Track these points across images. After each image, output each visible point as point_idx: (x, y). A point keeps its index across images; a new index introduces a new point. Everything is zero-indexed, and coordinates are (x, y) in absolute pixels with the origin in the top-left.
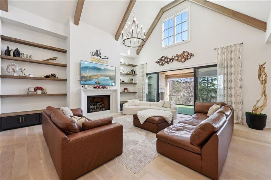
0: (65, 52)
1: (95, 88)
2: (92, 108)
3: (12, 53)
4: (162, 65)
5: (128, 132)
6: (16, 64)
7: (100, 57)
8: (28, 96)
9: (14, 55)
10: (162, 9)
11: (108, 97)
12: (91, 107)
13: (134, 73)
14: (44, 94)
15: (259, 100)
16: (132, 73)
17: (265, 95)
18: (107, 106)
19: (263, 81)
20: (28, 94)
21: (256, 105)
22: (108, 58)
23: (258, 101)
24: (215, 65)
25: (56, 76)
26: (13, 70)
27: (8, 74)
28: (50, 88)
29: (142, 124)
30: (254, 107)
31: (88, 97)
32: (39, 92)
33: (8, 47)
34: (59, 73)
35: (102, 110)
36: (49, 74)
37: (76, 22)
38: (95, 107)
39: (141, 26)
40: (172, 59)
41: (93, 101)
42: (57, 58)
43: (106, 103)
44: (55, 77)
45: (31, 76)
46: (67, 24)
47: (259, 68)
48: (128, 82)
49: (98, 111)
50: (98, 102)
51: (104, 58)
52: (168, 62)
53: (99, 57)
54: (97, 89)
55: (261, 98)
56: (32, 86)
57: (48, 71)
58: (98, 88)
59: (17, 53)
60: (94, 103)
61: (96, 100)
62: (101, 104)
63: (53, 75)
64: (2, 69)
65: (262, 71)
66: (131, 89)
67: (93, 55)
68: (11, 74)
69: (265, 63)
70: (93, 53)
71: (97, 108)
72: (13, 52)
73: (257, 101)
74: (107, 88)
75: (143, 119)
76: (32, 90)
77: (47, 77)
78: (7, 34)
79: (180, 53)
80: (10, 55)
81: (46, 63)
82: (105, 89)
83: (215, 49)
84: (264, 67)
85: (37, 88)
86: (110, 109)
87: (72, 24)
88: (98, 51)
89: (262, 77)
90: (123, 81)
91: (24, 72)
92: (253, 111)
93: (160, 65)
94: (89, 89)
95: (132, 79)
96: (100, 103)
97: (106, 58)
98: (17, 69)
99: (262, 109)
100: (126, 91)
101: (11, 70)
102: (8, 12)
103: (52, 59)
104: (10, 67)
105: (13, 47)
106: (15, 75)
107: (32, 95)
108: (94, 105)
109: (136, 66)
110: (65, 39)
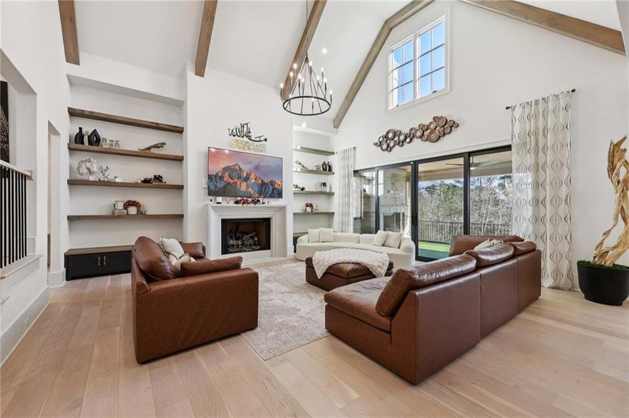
0: (179, 131)
1: (237, 202)
2: (233, 246)
3: (86, 139)
4: (389, 149)
5: (289, 292)
6: (92, 160)
7: (249, 137)
8: (113, 217)
9: (90, 143)
10: (386, 22)
11: (267, 222)
12: (231, 242)
13: (327, 169)
14: (142, 215)
15: (609, 231)
16: (325, 170)
17: (624, 219)
18: (264, 241)
19: (619, 182)
20: (113, 213)
21: (601, 243)
22: (266, 140)
23: (607, 234)
24: (508, 148)
25: (164, 180)
26: (89, 169)
27: (80, 177)
28: (153, 203)
29: (319, 277)
30: (597, 247)
31: (224, 221)
32: (133, 210)
33: (80, 129)
34: (169, 174)
35: (254, 250)
36: (150, 176)
37: (200, 71)
38: (240, 243)
39: (322, 70)
40: (410, 137)
41: (237, 229)
42: (164, 144)
43: (263, 235)
44: (161, 181)
45: (118, 180)
46: (182, 77)
47: (609, 152)
48: (315, 190)
49: (245, 251)
50: (247, 234)
51: (258, 139)
52: (401, 144)
53: (246, 139)
54: (240, 205)
55: (614, 226)
56: (119, 198)
57: (148, 169)
58: (244, 203)
59: (95, 139)
60: (238, 235)
61: (242, 228)
62: (252, 238)
63: (158, 178)
64: (71, 169)
65: (616, 159)
66: (321, 205)
67: (234, 136)
68: (85, 177)
69: (625, 139)
70: (234, 131)
71: (243, 244)
72: (89, 137)
73: (604, 234)
74: (263, 203)
75: (322, 267)
76: (120, 206)
77: (146, 181)
78: (78, 106)
79: (427, 120)
80: (83, 143)
81: (145, 155)
82: (257, 205)
83: (507, 108)
84: (622, 147)
85: (129, 204)
86: (269, 248)
87: (191, 75)
88: (245, 126)
89: (618, 175)
90: (303, 189)
91: (106, 174)
92: (595, 257)
93: (383, 150)
94: (224, 204)
95: (324, 184)
96: (251, 235)
97: (262, 139)
98: (95, 168)
99: (620, 254)
100: (309, 209)
101: (85, 171)
102: (79, 64)
103: (156, 146)
104: (83, 165)
105: (88, 127)
106: (92, 178)
107: (119, 217)
108: (237, 239)
109: (333, 153)
110: (178, 105)
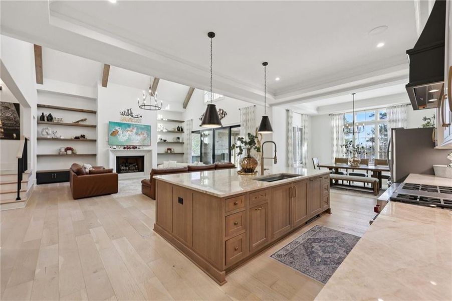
0: (95, 113)
1: (124, 148)
2: (123, 170)
3: (46, 118)
6: (49, 128)
7: (132, 116)
8: (59, 155)
9: (48, 120)
11: (142, 157)
12: (122, 168)
13: (180, 130)
14: (74, 155)
16: (179, 130)
18: (140, 167)
20: (59, 153)
22: (141, 117)
25: (86, 137)
26: (47, 133)
27: (43, 137)
28: (80, 148)
31: (118, 158)
32: (69, 152)
33: (43, 113)
34: (89, 134)
35: (135, 172)
36: (79, 135)
37: (105, 84)
38: (127, 168)
41: (127, 162)
42: (86, 119)
43: (140, 165)
44: (84, 138)
45: (61, 138)
46: (96, 87)
48: (173, 141)
49: (130, 172)
50: (131, 164)
51: (137, 117)
53: (130, 117)
54: (126, 150)
56: (62, 147)
57: (78, 132)
58: (128, 148)
59: (50, 118)
60: (127, 164)
61: (129, 161)
62: (135, 166)
63: (83, 136)
64: (38, 132)
66: (177, 149)
67: (124, 115)
68: (45, 136)
70: (123, 113)
71: (129, 169)
72: (47, 117)
74: (139, 148)
76: (63, 150)
77: (77, 138)
78: (42, 103)
80: (44, 121)
81: (76, 125)
82: (136, 149)
85: (67, 149)
86: (143, 171)
87: (100, 87)
88: (129, 110)
90: (165, 141)
91: (56, 135)
94: (117, 149)
95: (179, 138)
96: (134, 164)
97: (139, 116)
98: (50, 132)
100: (169, 152)
101: (45, 133)
102: (43, 84)
103: (82, 121)
104: (44, 131)
105: (47, 113)
106: (49, 137)
107: (63, 155)
108: (126, 166)
109: (184, 122)
110: (94, 100)
